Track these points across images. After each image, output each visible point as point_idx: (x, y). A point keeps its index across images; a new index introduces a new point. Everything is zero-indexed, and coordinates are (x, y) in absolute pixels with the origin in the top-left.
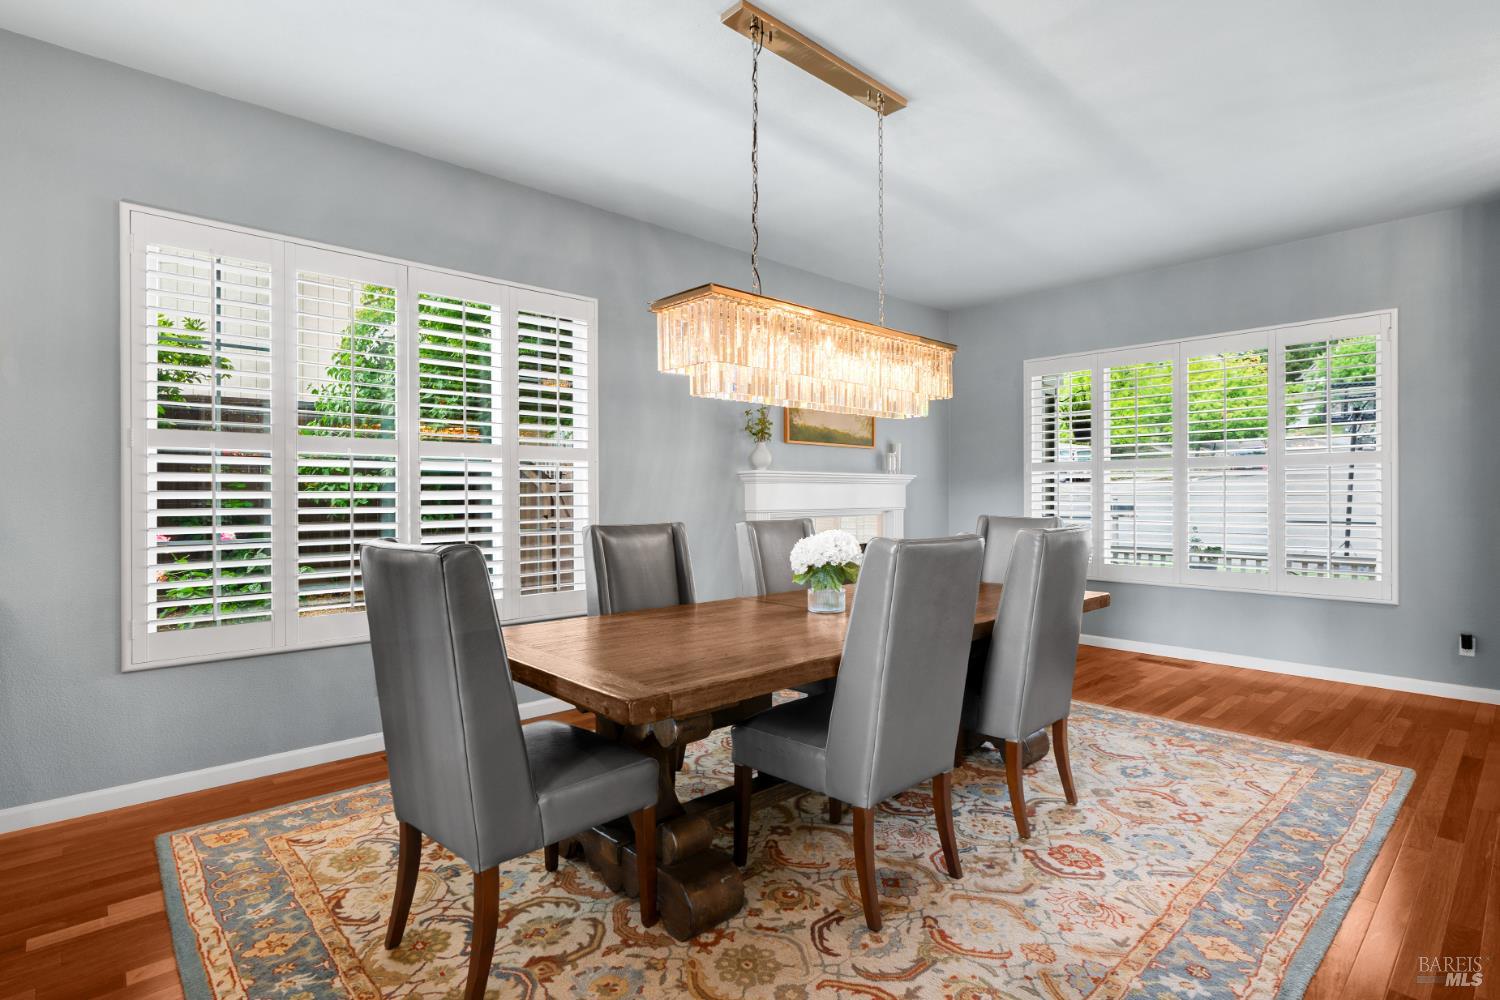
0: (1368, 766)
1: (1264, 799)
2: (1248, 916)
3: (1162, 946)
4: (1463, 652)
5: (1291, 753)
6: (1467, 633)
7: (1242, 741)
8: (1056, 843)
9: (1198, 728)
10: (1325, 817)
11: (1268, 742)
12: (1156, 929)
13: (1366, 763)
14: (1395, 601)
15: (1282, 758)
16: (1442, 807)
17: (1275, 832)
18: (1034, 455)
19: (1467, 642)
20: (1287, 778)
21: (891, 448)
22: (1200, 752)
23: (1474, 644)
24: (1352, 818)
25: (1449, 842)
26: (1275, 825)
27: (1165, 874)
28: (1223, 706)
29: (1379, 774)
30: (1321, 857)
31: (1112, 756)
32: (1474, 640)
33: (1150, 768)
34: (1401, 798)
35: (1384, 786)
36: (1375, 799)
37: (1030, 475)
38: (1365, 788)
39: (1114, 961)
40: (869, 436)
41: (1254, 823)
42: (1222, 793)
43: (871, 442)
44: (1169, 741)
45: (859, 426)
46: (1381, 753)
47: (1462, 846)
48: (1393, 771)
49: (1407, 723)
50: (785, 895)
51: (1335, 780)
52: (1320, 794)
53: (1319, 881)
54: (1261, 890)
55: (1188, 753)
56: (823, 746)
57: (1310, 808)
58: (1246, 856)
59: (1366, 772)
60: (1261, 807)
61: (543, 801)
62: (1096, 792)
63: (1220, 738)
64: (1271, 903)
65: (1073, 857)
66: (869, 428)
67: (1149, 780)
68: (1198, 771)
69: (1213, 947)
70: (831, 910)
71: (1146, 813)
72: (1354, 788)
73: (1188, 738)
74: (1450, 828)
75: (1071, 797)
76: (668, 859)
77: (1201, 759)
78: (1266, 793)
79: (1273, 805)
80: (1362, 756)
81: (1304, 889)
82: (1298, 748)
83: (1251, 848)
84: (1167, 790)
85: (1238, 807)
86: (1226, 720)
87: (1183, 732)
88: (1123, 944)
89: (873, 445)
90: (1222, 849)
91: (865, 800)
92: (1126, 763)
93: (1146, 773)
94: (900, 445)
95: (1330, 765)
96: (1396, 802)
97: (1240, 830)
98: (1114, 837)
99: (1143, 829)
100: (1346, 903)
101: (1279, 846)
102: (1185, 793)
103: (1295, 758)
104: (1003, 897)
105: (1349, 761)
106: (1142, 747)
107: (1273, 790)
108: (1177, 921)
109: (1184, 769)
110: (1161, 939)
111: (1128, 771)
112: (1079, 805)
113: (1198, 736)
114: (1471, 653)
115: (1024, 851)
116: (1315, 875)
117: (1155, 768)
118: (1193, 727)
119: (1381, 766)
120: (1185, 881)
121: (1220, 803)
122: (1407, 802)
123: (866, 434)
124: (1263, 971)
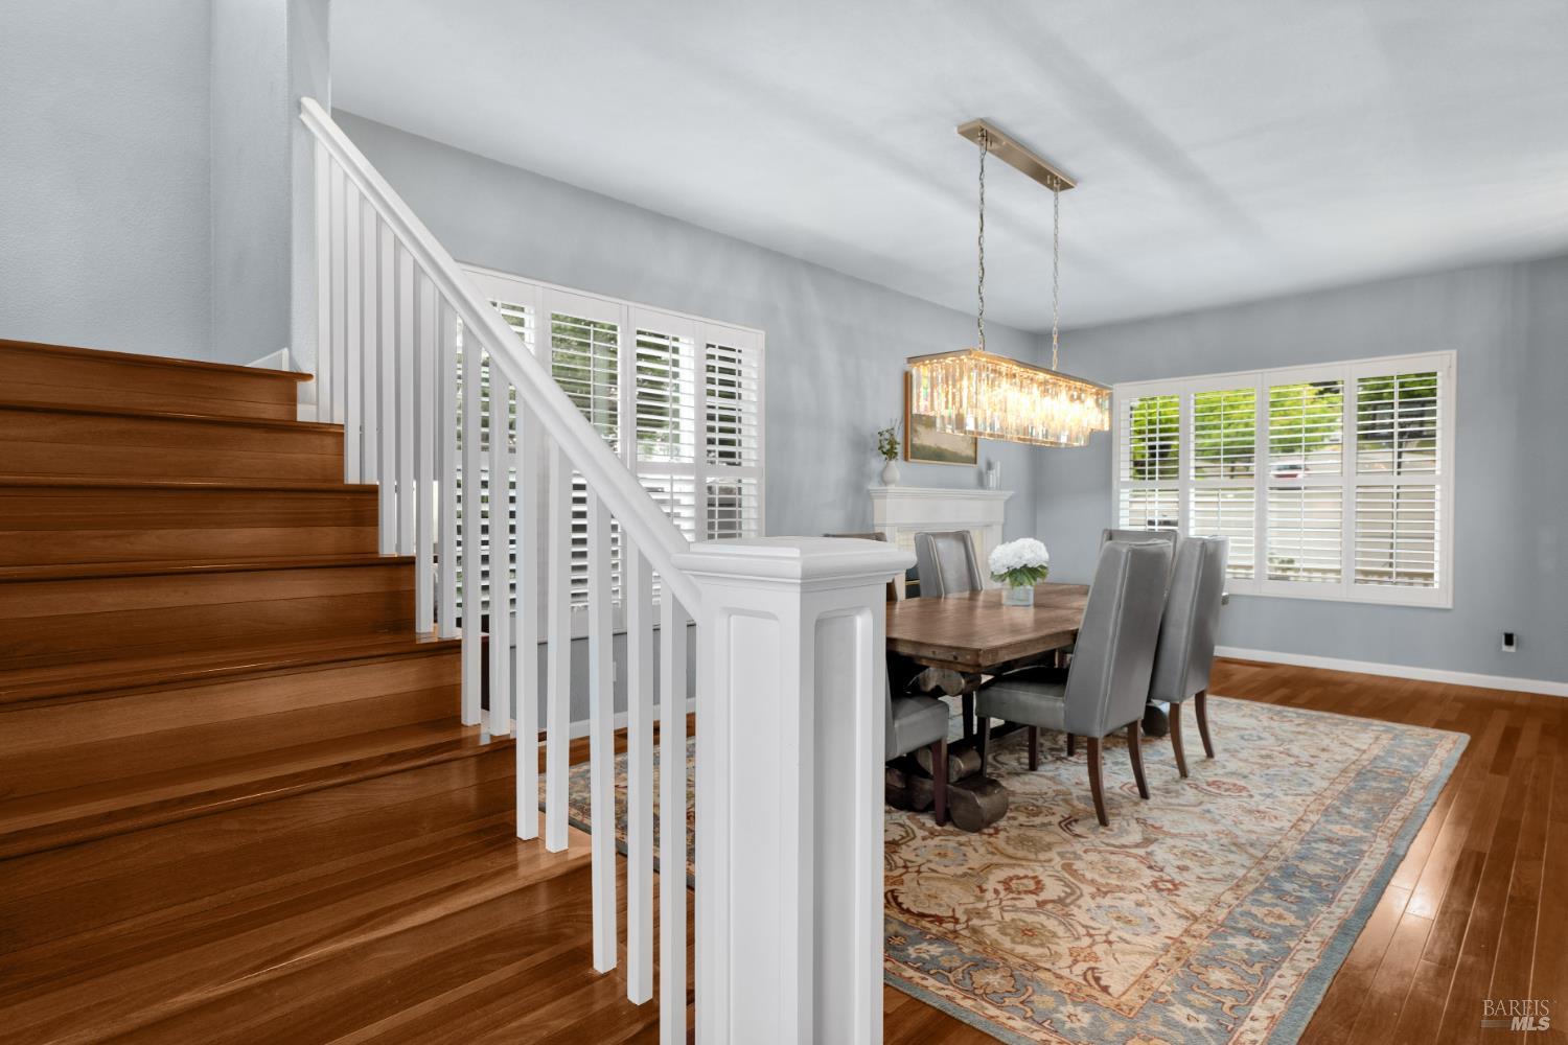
0: (1433, 733)
1: (1358, 754)
2: (1362, 814)
3: (1308, 830)
4: (1505, 648)
5: (1371, 725)
6: (1509, 632)
7: (1329, 718)
8: (1210, 780)
9: (1291, 709)
10: (1405, 763)
11: (1350, 718)
12: (1300, 823)
13: (1431, 731)
14: (1450, 606)
15: (1365, 728)
16: (1492, 757)
17: (1370, 771)
18: (1122, 473)
19: (1509, 639)
20: (1371, 741)
21: (990, 466)
22: (1299, 725)
23: (1515, 642)
24: (1426, 763)
25: (1497, 777)
26: (1369, 768)
27: (1297, 795)
28: (1308, 694)
29: (1441, 738)
30: (1407, 784)
31: (1229, 729)
32: (1515, 638)
33: (1262, 735)
34: (1461, 751)
35: (1448, 744)
36: (1441, 753)
37: (1119, 493)
38: (1432, 746)
39: (1279, 837)
40: (973, 454)
41: (1353, 767)
42: (1324, 750)
43: (975, 461)
44: (1272, 718)
45: (965, 445)
46: (1441, 725)
47: (1507, 779)
48: (1453, 735)
49: (1460, 705)
50: (1026, 809)
51: (1408, 741)
52: (1399, 750)
53: (1407, 797)
54: (1367, 802)
55: (1287, 726)
56: (1062, 696)
57: (1393, 757)
58: (1352, 785)
59: (1431, 736)
60: (1356, 758)
61: (896, 725)
62: (1226, 750)
63: (1312, 716)
64: (1376, 808)
65: (1227, 786)
66: (973, 447)
67: (1263, 742)
68: (1301, 737)
69: (1341, 830)
70: (1067, 816)
71: (1269, 761)
72: (1424, 746)
73: (1285, 716)
74: (1498, 767)
75: (1210, 754)
76: (954, 778)
77: (1300, 729)
78: (1358, 750)
79: (1365, 756)
80: (1427, 726)
81: (1398, 801)
82: (1376, 722)
83: (1354, 780)
84: (1281, 749)
85: (1338, 758)
86: (1311, 704)
87: (1280, 712)
88: (1281, 829)
89: (976, 463)
90: (1333, 781)
91: (1098, 733)
92: (1242, 732)
93: (1260, 738)
94: (999, 463)
95: (1404, 732)
96: (1457, 754)
97: (1344, 771)
98: (1251, 776)
99: (1272, 771)
100: (1427, 808)
101: (1375, 779)
102: (1295, 750)
103: (1375, 728)
104: (1186, 808)
105: (1418, 730)
106: (1253, 722)
107: (1365, 747)
108: (1314, 818)
109: (1292, 736)
110: (1307, 827)
111: (1246, 737)
112: (1216, 758)
113: (1294, 715)
114: (1512, 649)
115: (1189, 784)
116: (1404, 794)
117: (1265, 735)
118: (1287, 708)
119: (1443, 732)
120: (1312, 798)
121: (1325, 756)
122: (1464, 755)
123: (970, 452)
124: (1378, 840)
